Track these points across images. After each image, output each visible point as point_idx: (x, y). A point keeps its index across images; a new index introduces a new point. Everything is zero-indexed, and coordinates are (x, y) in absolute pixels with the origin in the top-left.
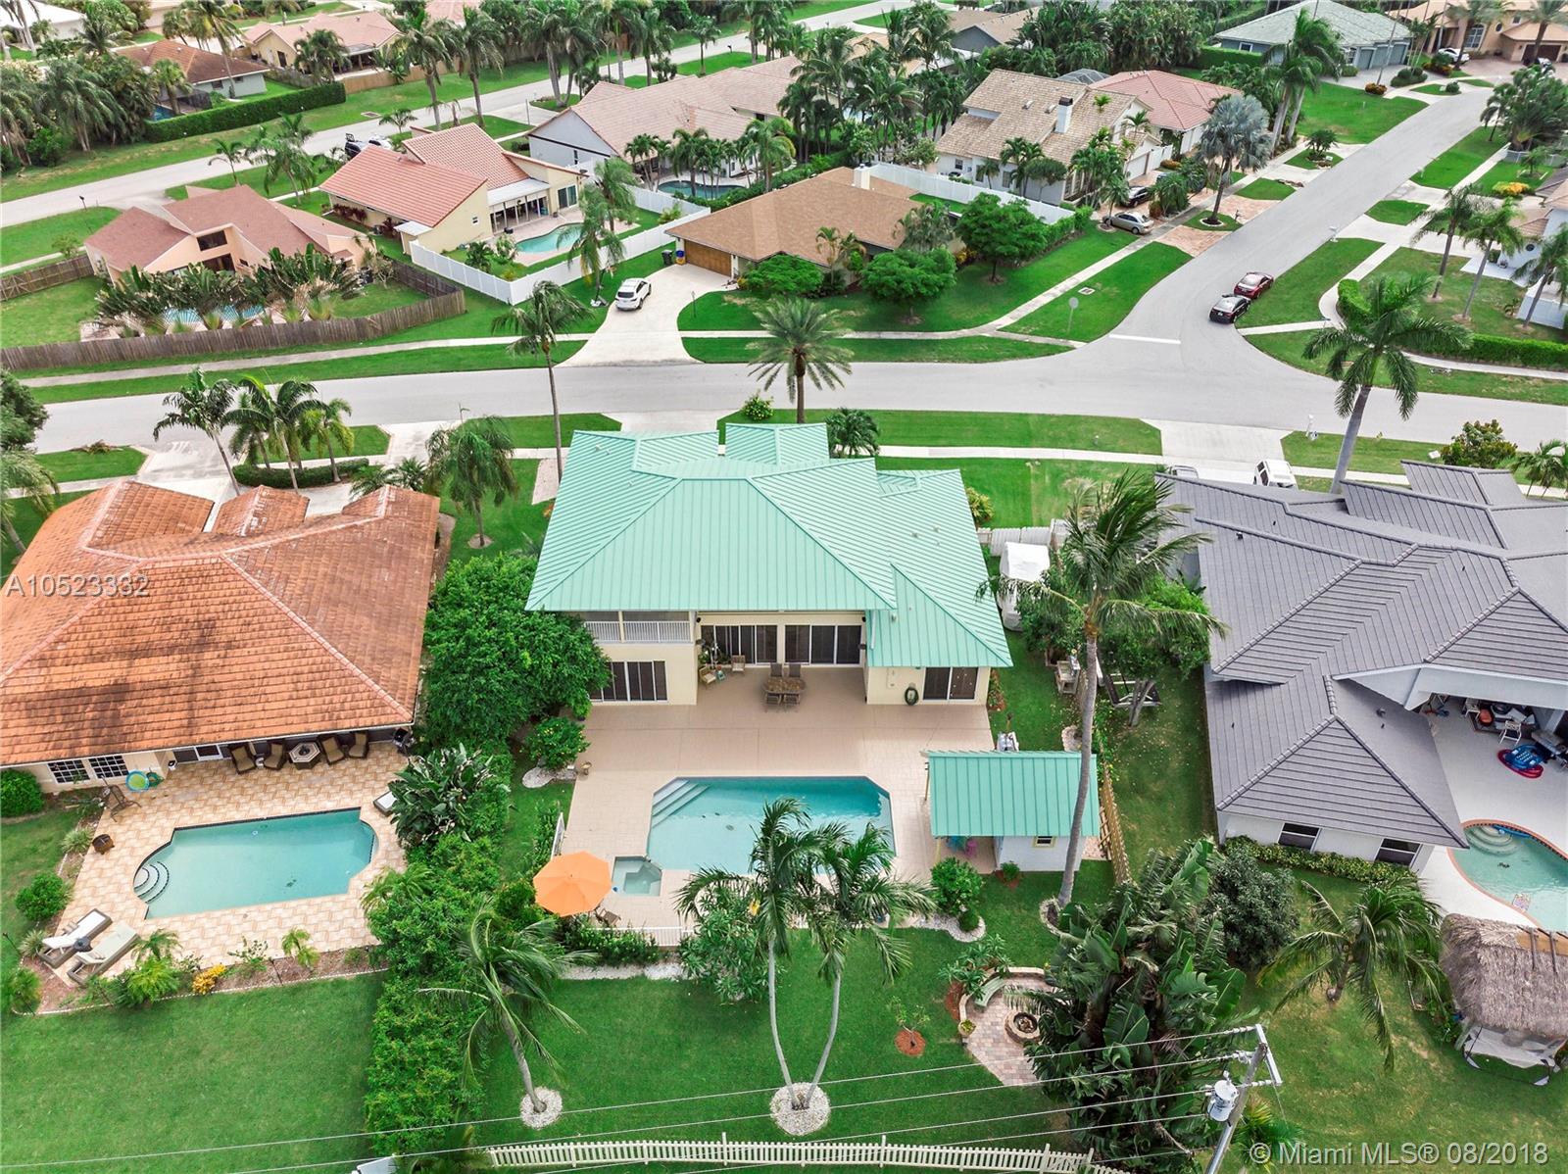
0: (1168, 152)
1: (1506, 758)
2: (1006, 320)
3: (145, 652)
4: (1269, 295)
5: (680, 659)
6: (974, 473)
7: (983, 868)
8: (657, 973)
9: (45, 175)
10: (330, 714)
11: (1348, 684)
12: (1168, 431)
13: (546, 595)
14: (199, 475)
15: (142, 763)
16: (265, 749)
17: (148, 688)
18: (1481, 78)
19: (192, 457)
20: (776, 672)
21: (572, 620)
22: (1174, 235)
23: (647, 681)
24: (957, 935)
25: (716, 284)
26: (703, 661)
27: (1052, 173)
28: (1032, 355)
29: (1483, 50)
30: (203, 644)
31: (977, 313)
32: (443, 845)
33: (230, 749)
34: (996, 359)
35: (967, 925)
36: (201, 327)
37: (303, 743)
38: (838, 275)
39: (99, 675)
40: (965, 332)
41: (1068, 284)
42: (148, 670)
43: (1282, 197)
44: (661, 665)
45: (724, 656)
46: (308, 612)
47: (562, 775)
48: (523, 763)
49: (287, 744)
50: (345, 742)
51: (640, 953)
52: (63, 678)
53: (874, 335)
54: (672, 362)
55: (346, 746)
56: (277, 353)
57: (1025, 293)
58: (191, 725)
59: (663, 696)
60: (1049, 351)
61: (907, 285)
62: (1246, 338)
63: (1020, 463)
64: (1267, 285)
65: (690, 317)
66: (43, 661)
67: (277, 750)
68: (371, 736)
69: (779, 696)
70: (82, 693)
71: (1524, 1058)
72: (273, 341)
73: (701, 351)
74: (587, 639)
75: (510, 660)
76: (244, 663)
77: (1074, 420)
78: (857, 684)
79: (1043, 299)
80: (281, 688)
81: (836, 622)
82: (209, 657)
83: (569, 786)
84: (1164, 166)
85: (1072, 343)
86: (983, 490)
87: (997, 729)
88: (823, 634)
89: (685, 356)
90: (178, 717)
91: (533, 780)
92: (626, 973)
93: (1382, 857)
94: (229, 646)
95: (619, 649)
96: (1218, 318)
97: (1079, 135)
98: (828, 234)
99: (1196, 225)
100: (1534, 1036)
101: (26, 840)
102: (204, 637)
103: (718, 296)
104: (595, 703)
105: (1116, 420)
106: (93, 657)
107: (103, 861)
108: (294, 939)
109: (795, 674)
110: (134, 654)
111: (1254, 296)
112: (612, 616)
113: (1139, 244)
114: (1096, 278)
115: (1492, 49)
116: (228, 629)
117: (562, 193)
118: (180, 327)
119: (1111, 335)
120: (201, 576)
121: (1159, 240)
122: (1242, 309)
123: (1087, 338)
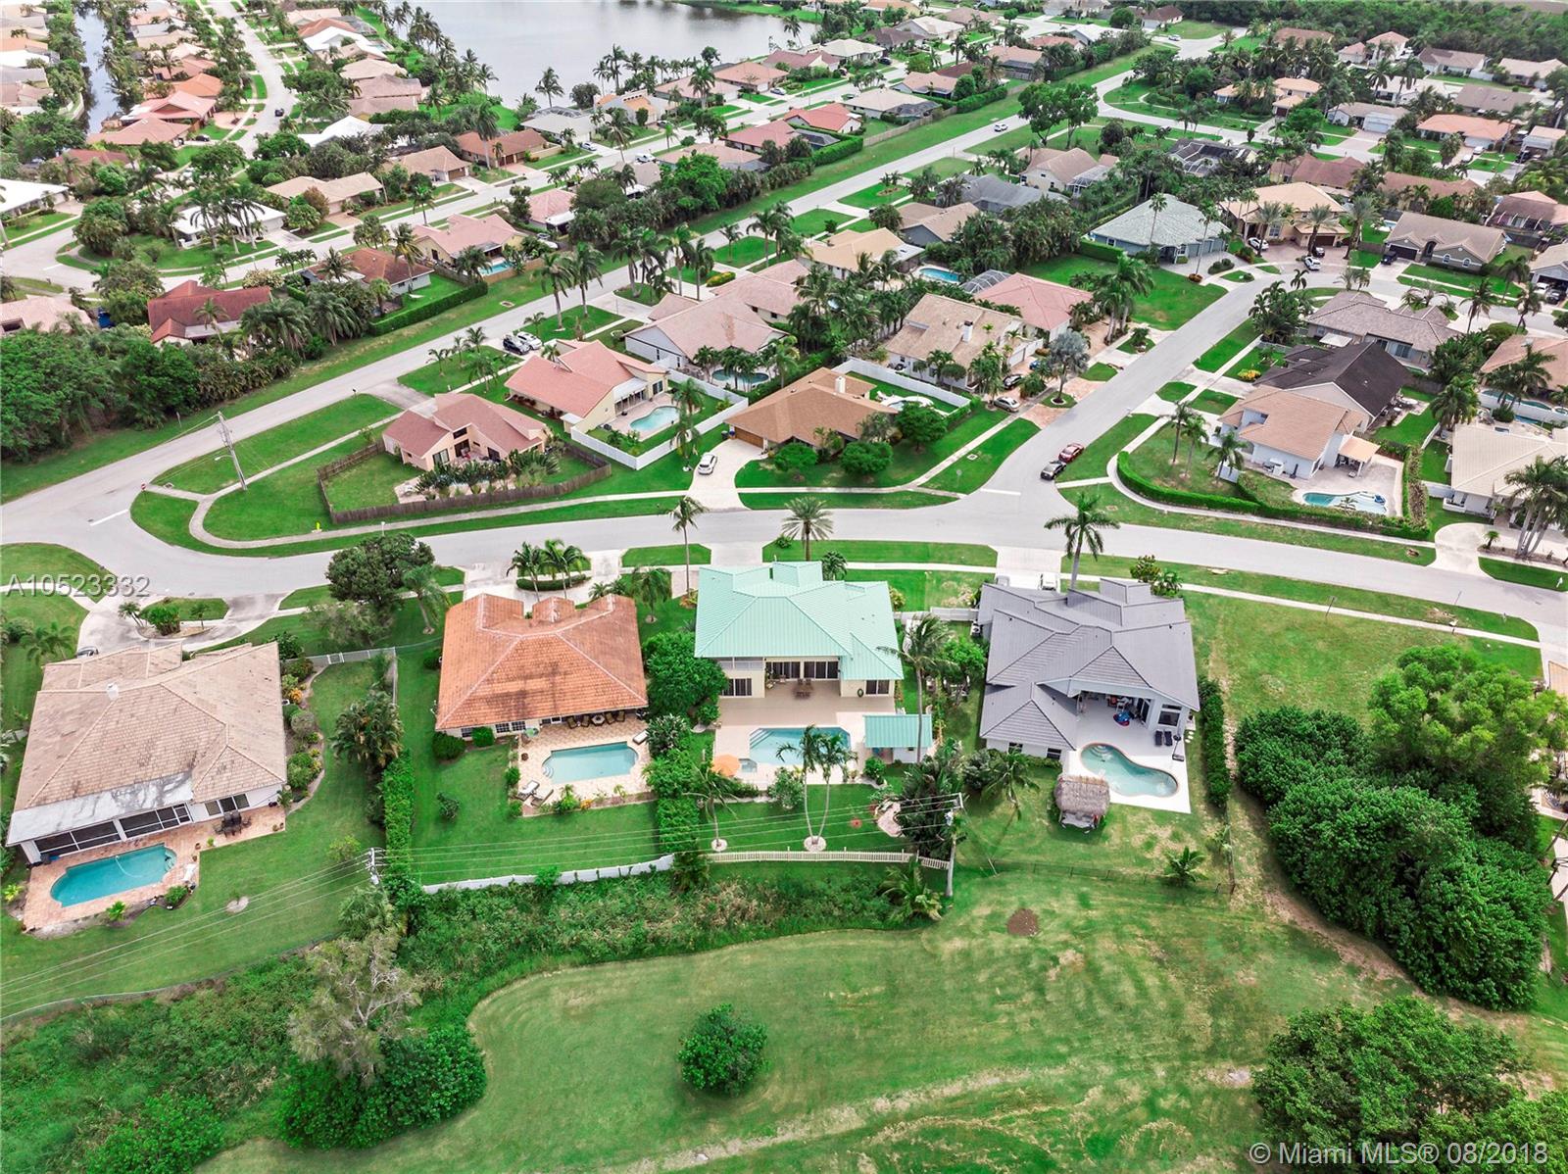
0: (1040, 343)
1: (1116, 718)
2: (923, 479)
3: (530, 677)
4: (1081, 459)
5: (757, 677)
6: (895, 579)
7: (886, 762)
8: (758, 800)
9: (317, 367)
10: (613, 702)
11: (1043, 687)
12: (1003, 552)
13: (701, 651)
14: (497, 583)
15: (533, 724)
16: (581, 718)
17: (535, 693)
18: (1274, 264)
19: (488, 573)
20: (800, 682)
21: (713, 661)
22: (1032, 412)
23: (743, 687)
24: (875, 786)
25: (756, 455)
26: (767, 678)
27: (958, 372)
28: (935, 504)
29: (1281, 238)
30: (554, 673)
31: (907, 474)
32: (670, 753)
33: (565, 719)
34: (915, 506)
35: (879, 782)
36: (469, 492)
37: (598, 715)
38: (826, 451)
39: (514, 687)
40: (899, 488)
41: (961, 452)
42: (534, 685)
43: (1107, 378)
44: (749, 680)
45: (776, 676)
46: (596, 658)
47: (710, 727)
48: (693, 723)
49: (591, 716)
50: (615, 715)
51: (751, 793)
52: (500, 688)
53: (847, 491)
54: (734, 510)
55: (615, 716)
56: (511, 505)
57: (936, 460)
58: (555, 707)
59: (750, 694)
60: (946, 500)
61: (864, 466)
62: (1061, 491)
63: (922, 572)
64: (1080, 452)
65: (744, 478)
66: (489, 681)
67: (586, 718)
68: (627, 712)
69: (802, 693)
70: (507, 695)
71: (1082, 824)
72: (508, 498)
73: (750, 501)
74: (720, 669)
75: (690, 678)
76: (573, 681)
77: (953, 546)
78: (836, 687)
79: (946, 464)
80: (590, 691)
81: (827, 660)
82: (558, 679)
83: (714, 732)
84: (1038, 353)
85: (959, 495)
86: (901, 589)
87: (897, 706)
88: (821, 665)
89: (740, 505)
90: (550, 704)
91: (698, 729)
92: (746, 800)
93: (1049, 756)
94: (565, 674)
95: (733, 673)
96: (1044, 477)
97: (977, 344)
98: (820, 431)
99: (1047, 403)
100: (1087, 816)
101: (492, 756)
102: (553, 670)
103: (757, 462)
104: (721, 697)
105: (975, 546)
106: (509, 680)
107: (526, 763)
108: (618, 788)
109: (809, 683)
110: (526, 678)
111: (1069, 461)
112: (730, 659)
113: (1009, 420)
114: (979, 447)
115: (1289, 237)
116: (564, 667)
117: (655, 386)
118: (458, 492)
119: (982, 489)
120: (547, 643)
121: (1022, 416)
122: (1060, 470)
123: (966, 491)
